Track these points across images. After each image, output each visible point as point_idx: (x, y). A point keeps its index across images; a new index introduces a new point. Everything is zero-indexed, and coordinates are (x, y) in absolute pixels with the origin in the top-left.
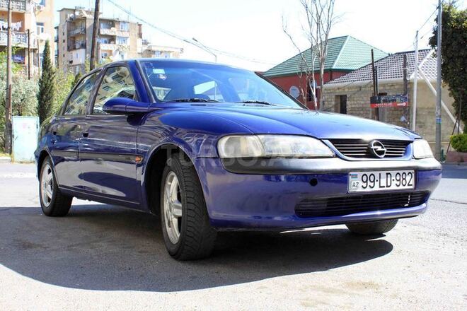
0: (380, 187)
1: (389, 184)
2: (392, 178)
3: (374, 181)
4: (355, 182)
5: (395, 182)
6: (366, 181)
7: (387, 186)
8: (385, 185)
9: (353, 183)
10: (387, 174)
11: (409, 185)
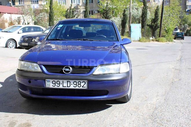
0: (63, 86)
1: (69, 86)
2: (71, 84)
3: (59, 84)
4: (48, 83)
5: (73, 85)
6: (55, 84)
7: (68, 87)
8: (67, 86)
9: (47, 84)
10: (68, 81)
11: (83, 87)
